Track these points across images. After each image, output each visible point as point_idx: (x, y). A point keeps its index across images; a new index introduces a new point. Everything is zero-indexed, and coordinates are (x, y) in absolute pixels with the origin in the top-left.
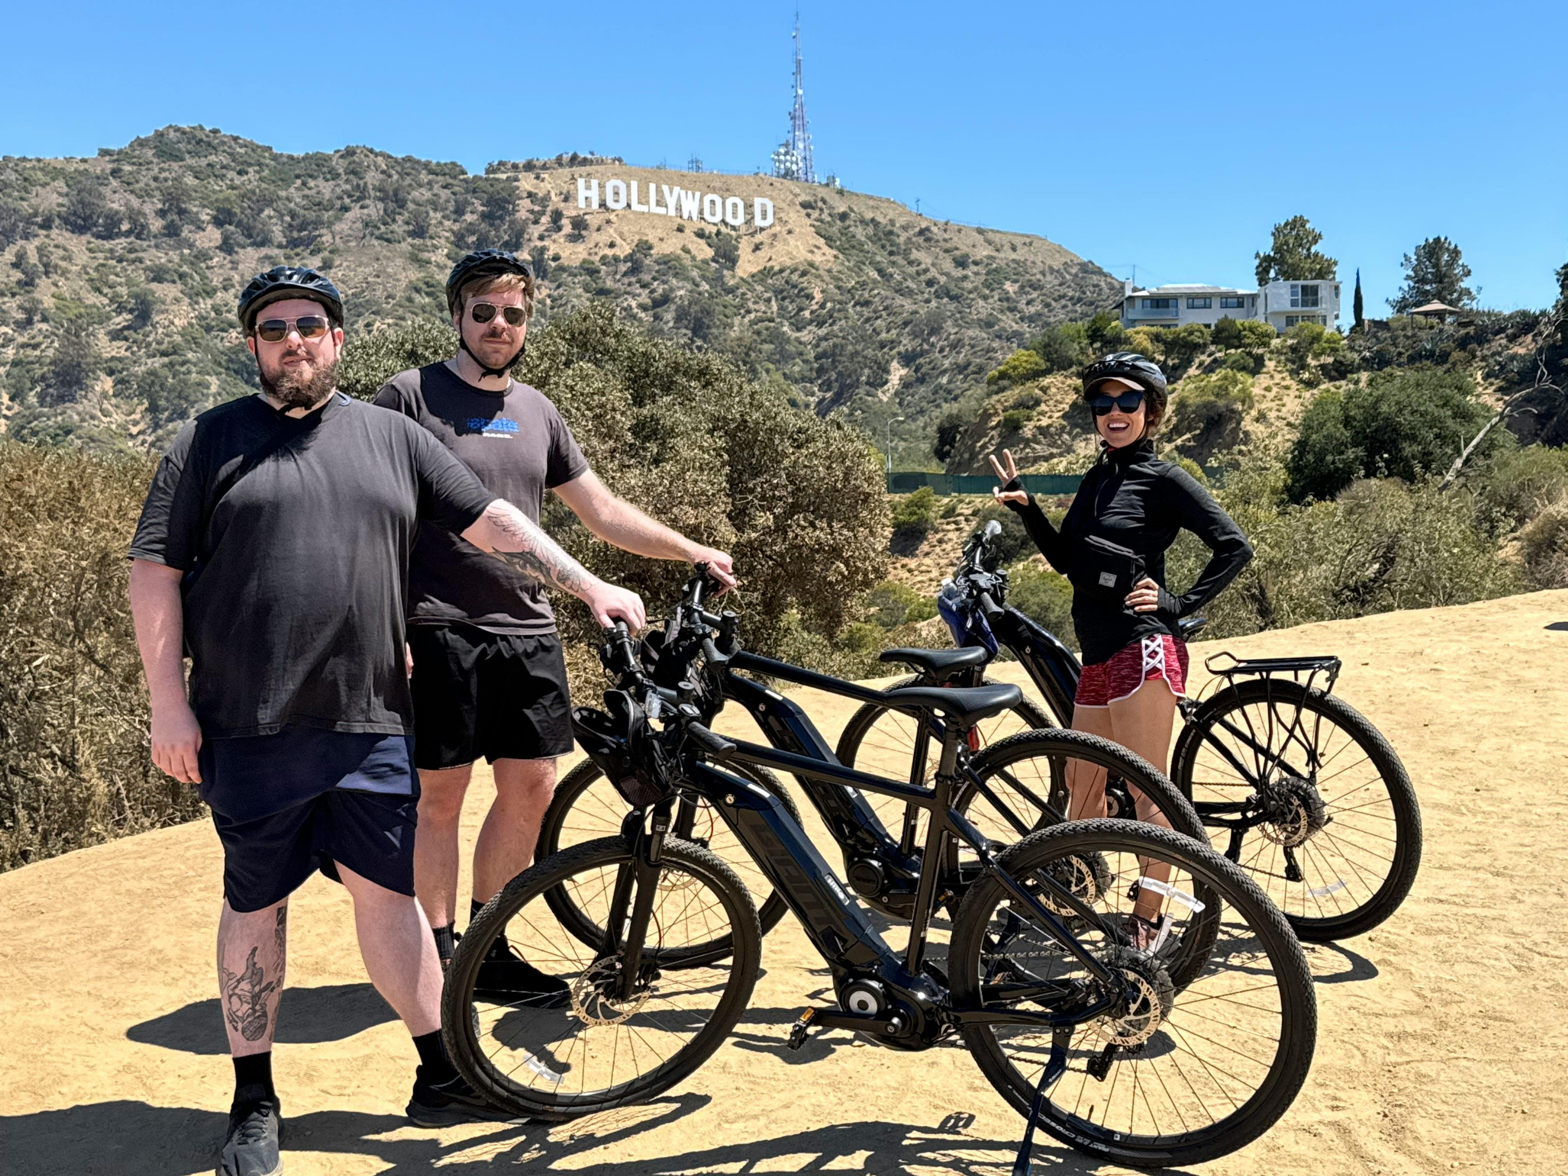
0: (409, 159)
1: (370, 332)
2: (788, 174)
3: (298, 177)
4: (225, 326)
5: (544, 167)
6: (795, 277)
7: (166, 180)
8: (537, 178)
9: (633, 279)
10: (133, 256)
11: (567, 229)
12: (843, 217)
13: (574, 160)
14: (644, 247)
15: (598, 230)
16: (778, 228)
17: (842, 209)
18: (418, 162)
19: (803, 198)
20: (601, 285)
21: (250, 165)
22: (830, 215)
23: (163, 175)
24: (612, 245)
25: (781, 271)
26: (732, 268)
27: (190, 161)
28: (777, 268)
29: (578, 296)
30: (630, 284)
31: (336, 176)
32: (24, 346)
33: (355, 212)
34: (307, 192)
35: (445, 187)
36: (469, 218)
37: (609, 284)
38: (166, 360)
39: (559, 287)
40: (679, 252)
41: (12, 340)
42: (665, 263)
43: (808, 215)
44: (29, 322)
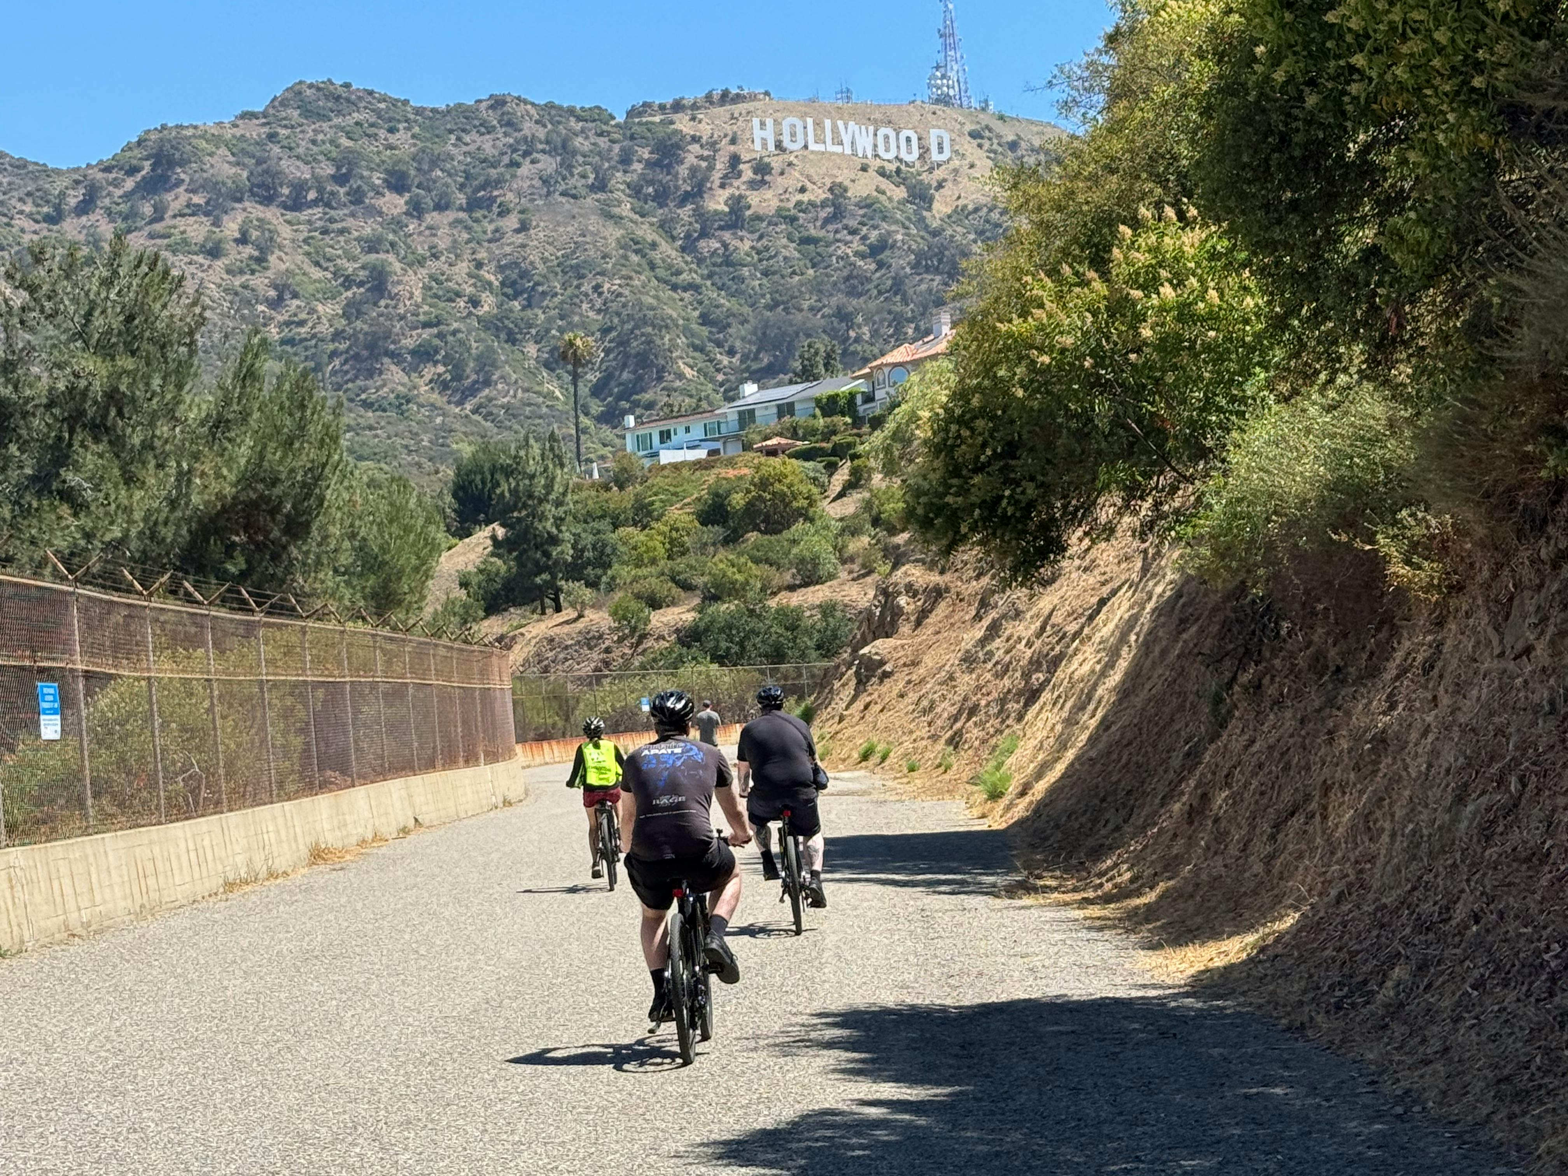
0: (550, 106)
1: (600, 294)
2: (944, 100)
3: (451, 132)
4: (451, 295)
5: (695, 107)
6: (995, 216)
7: (324, 142)
8: (693, 119)
9: (840, 226)
10: (336, 226)
11: (748, 175)
12: (1013, 146)
13: (725, 98)
14: (838, 191)
15: (782, 173)
16: (956, 163)
17: (1011, 138)
18: (560, 108)
19: (969, 127)
20: (805, 234)
21: (399, 121)
22: (999, 144)
23: (320, 137)
24: (803, 190)
25: (976, 210)
26: (929, 209)
27: (337, 121)
28: (971, 207)
29: (785, 247)
30: (837, 232)
31: (490, 130)
32: (287, 324)
33: (526, 169)
34: (465, 149)
35: (601, 134)
36: (638, 167)
37: (813, 232)
38: (435, 331)
39: (761, 237)
40: (875, 194)
41: (272, 319)
42: (868, 206)
43: (980, 146)
44: (280, 299)
